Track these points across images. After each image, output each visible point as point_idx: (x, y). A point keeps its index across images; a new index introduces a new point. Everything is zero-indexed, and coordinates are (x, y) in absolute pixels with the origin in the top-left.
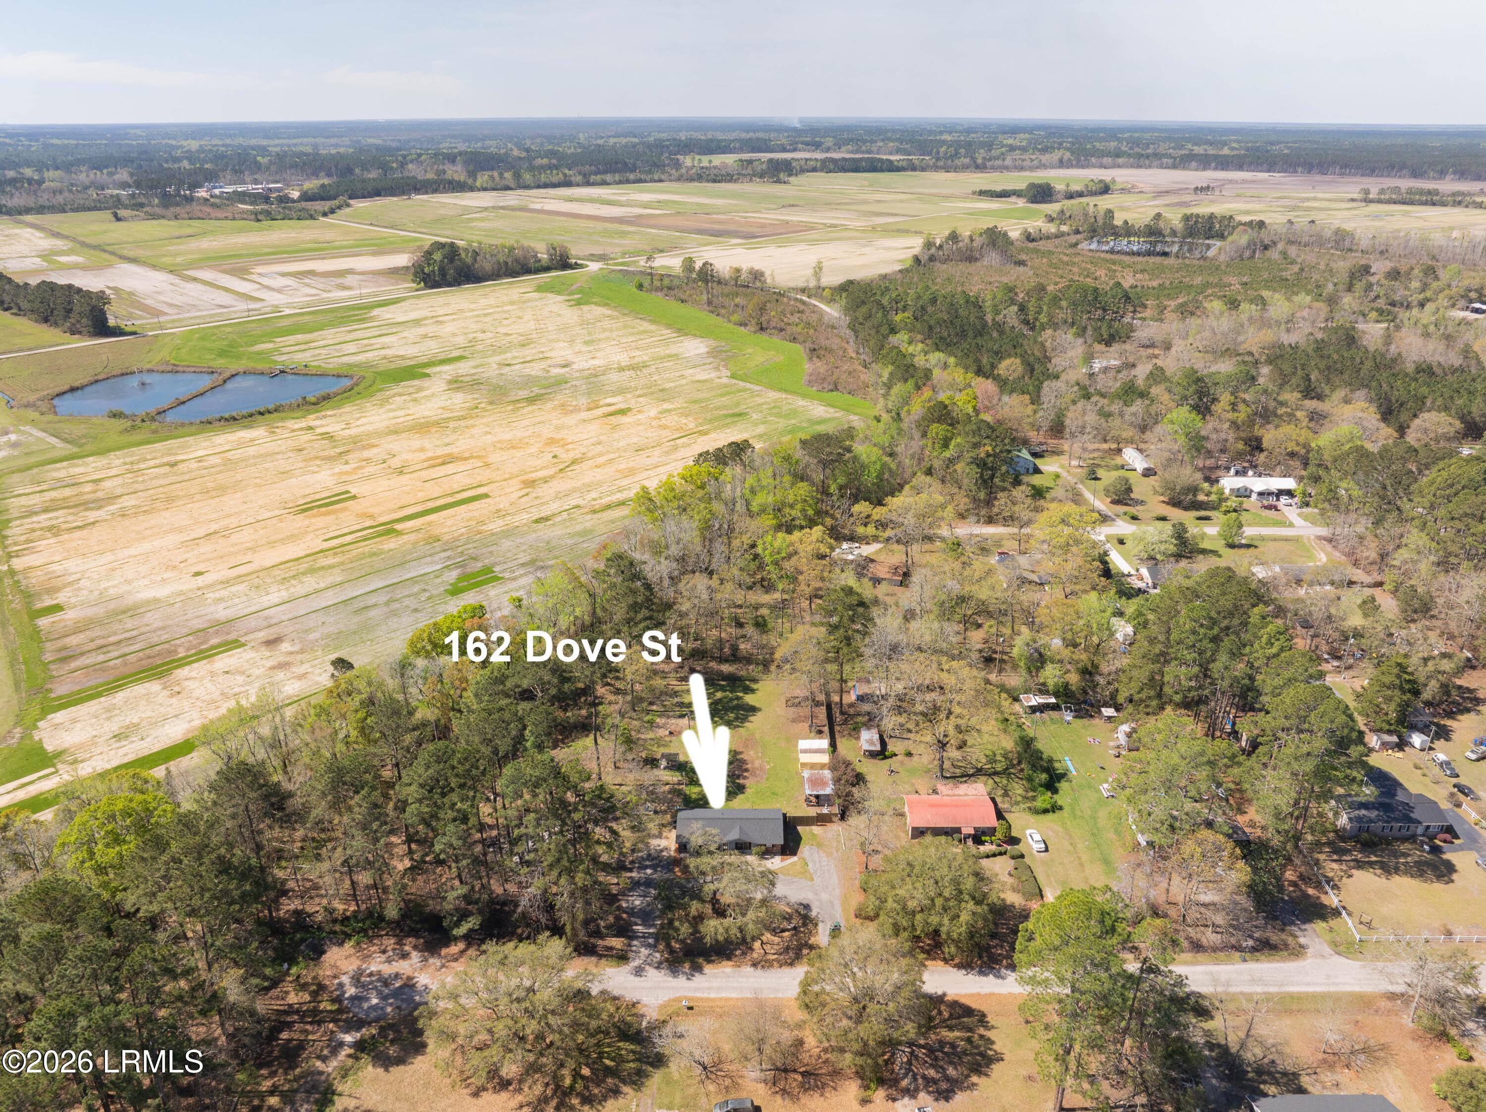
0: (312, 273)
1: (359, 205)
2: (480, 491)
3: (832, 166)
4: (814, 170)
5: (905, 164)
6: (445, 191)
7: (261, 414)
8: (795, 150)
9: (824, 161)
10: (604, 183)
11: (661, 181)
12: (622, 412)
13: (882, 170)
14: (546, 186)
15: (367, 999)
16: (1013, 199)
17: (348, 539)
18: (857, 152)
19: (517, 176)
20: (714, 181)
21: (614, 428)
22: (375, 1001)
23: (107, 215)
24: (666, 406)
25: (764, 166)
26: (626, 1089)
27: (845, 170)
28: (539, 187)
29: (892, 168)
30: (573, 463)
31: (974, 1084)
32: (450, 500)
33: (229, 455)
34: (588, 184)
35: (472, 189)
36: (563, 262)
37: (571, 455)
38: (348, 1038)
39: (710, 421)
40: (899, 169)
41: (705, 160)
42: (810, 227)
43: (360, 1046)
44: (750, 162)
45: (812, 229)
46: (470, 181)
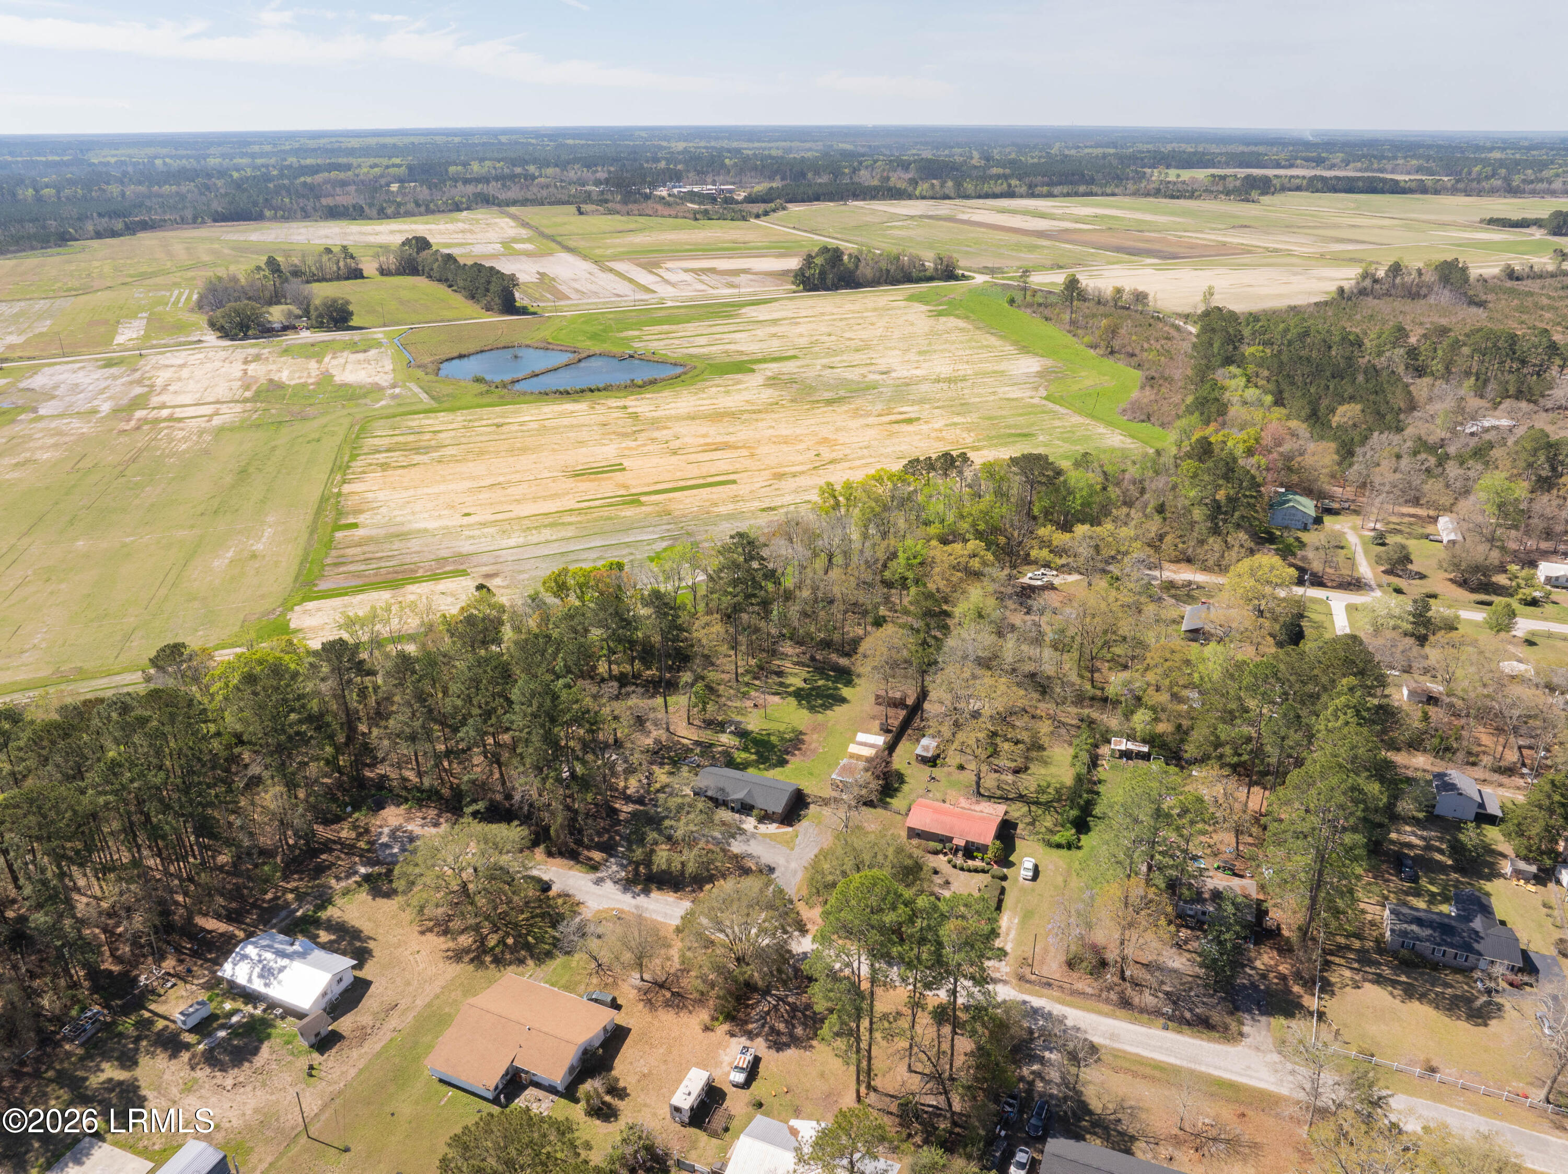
0: (713, 271)
1: (794, 208)
2: (731, 477)
3: (1320, 185)
4: (1298, 189)
5: (1414, 185)
6: (884, 198)
7: (592, 391)
8: (1291, 166)
9: (1313, 179)
10: (1050, 195)
11: (1113, 195)
12: (909, 421)
13: (1382, 192)
14: (987, 196)
15: (391, 847)
16: (1533, 230)
17: (597, 503)
18: (1366, 170)
19: (958, 185)
20: (1172, 197)
21: (891, 435)
22: (396, 850)
23: (572, 209)
24: (957, 419)
25: (1238, 183)
26: (530, 962)
27: (1335, 190)
28: (979, 197)
29: (1396, 189)
30: (831, 462)
31: (811, 1047)
32: (701, 481)
33: (546, 423)
34: (1033, 195)
35: (910, 197)
36: (948, 273)
37: (834, 455)
38: (363, 870)
39: (990, 438)
40: (1404, 191)
41: (1172, 174)
42: (1247, 250)
43: (367, 878)
44: (1223, 178)
45: (1249, 252)
46: (910, 189)
